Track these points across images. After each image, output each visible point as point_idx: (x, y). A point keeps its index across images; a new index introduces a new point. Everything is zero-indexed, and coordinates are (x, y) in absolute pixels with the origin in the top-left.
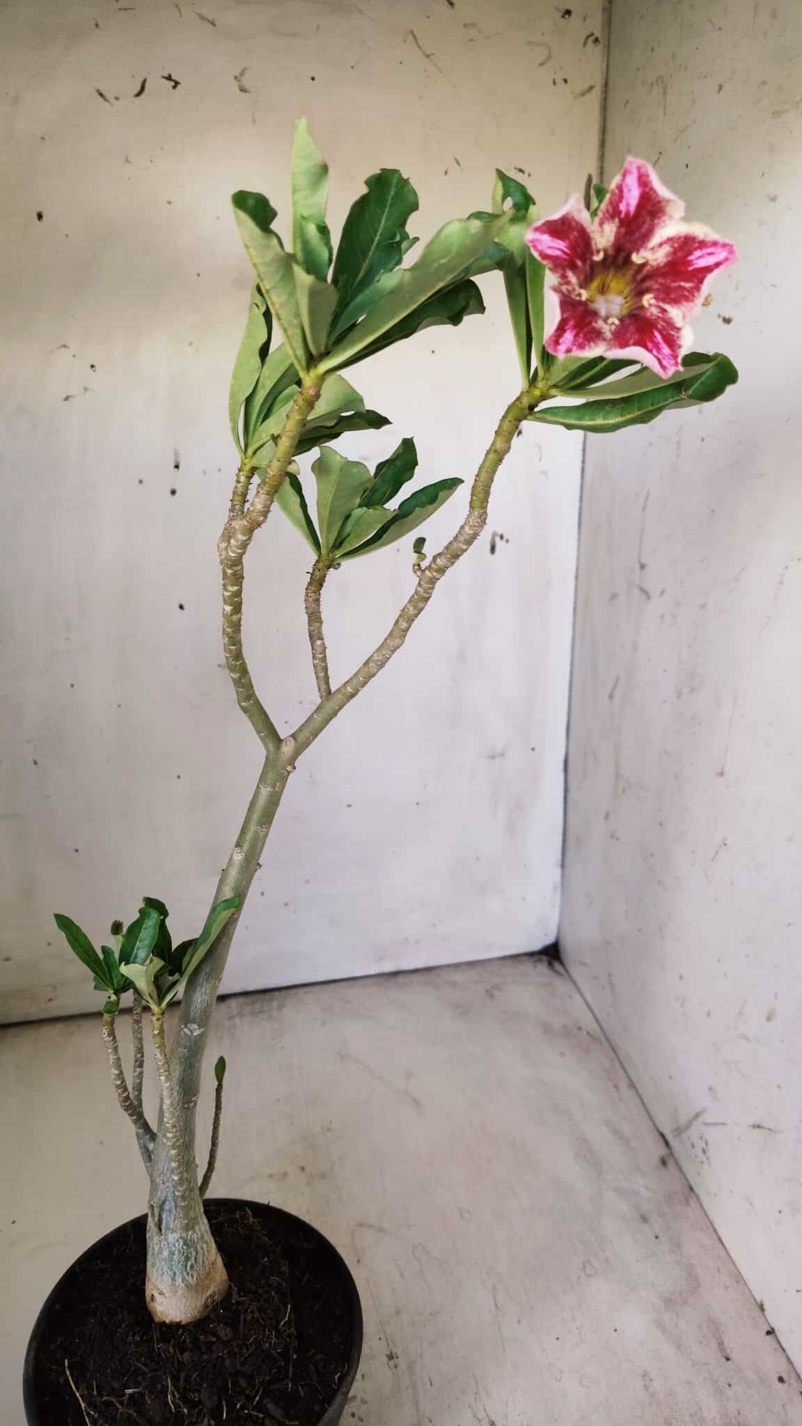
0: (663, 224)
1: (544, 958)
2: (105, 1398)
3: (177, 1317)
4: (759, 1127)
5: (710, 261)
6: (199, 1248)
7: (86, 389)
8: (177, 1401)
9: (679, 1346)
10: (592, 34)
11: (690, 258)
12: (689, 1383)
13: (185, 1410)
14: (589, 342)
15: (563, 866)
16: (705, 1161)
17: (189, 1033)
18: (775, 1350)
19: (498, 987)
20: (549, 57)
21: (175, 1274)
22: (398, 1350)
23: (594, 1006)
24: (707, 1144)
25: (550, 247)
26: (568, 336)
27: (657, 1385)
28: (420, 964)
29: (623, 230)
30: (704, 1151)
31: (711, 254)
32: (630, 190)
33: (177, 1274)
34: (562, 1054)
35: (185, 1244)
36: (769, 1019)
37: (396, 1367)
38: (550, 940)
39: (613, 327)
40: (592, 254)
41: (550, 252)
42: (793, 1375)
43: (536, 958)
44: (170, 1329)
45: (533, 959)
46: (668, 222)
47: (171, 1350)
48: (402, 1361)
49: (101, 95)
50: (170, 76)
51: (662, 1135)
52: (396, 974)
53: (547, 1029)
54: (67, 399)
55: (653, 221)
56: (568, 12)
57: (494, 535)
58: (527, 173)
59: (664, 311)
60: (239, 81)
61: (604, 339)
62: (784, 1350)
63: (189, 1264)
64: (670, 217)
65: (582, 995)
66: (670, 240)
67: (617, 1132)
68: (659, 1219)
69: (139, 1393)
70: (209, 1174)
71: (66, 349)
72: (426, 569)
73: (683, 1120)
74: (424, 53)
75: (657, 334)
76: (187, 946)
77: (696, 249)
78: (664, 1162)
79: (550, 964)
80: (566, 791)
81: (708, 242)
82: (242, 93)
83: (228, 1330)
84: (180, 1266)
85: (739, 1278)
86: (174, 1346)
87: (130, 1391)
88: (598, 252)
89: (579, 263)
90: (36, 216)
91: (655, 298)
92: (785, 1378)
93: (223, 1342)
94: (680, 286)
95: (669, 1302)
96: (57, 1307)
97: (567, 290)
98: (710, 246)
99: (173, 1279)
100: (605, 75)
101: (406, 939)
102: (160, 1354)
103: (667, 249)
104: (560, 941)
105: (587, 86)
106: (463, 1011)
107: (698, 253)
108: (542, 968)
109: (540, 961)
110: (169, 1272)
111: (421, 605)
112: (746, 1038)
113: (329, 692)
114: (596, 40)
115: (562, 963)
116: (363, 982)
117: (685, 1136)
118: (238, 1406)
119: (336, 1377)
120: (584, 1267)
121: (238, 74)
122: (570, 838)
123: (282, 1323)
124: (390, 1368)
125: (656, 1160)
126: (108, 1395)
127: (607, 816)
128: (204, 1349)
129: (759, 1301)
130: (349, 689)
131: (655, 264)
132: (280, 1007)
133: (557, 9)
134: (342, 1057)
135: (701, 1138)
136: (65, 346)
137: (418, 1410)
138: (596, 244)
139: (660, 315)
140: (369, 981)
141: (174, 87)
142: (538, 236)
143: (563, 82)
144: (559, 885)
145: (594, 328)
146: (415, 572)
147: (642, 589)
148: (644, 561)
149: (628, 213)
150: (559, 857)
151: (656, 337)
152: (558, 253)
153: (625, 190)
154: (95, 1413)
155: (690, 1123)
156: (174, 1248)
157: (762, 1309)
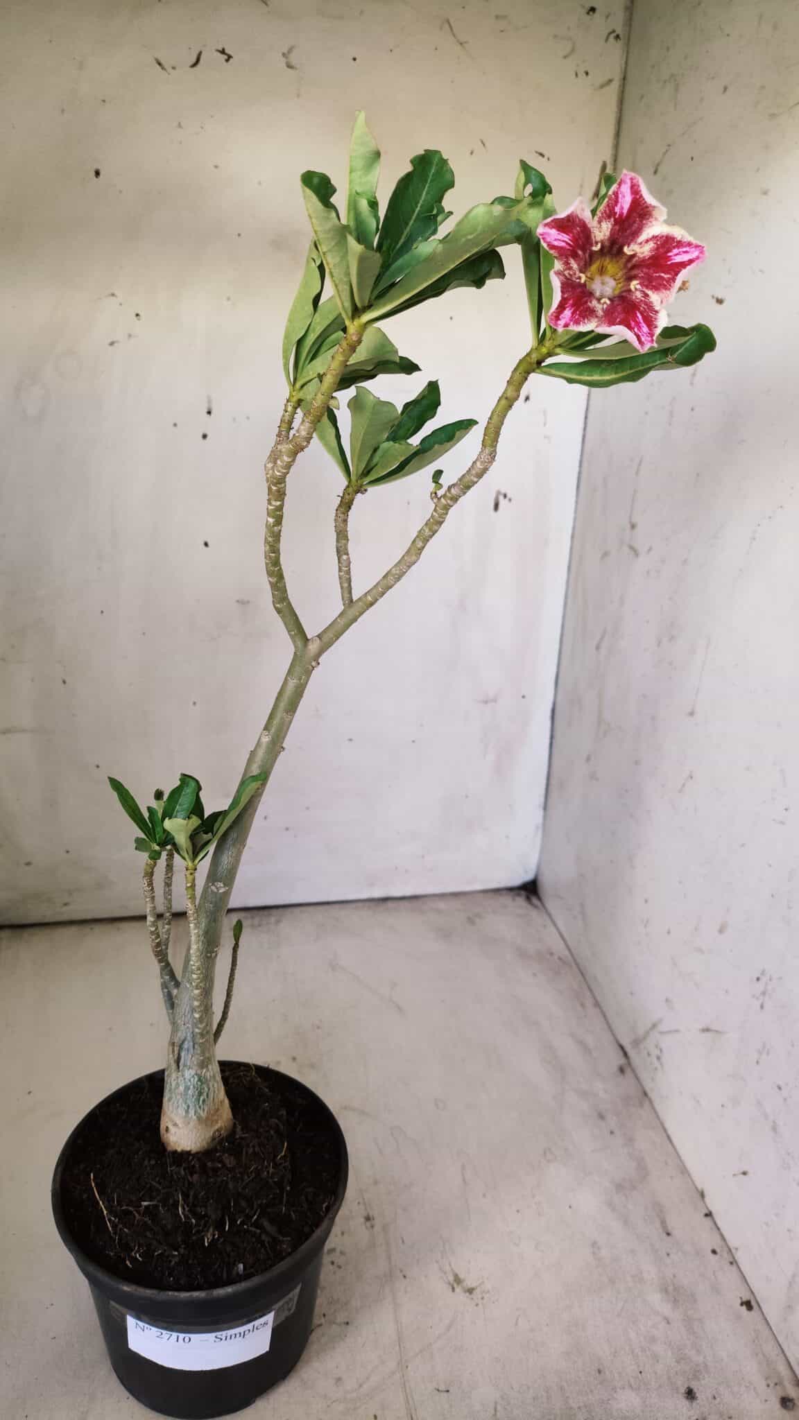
0: (650, 224)
1: (523, 893)
2: (124, 1208)
3: (187, 1146)
4: (708, 1030)
5: (685, 258)
6: (211, 1086)
7: (130, 336)
8: (187, 1213)
9: (626, 1222)
10: (614, 31)
11: (670, 254)
12: (633, 1251)
13: (194, 1221)
14: (584, 319)
15: (545, 808)
16: (659, 1066)
17: (216, 890)
18: (711, 1229)
19: (478, 915)
20: (573, 50)
21: (188, 1107)
22: (374, 1213)
23: (565, 935)
24: (661, 1051)
25: (556, 240)
26: (567, 313)
27: (604, 1252)
28: (408, 892)
29: (617, 227)
30: (658, 1058)
31: (686, 252)
32: (624, 196)
33: (191, 1107)
34: (535, 975)
35: (200, 1080)
36: (721, 931)
37: (372, 1227)
38: (529, 877)
39: (605, 306)
40: (592, 245)
41: (556, 243)
42: (726, 1249)
43: (517, 892)
44: (182, 1157)
45: (512, 893)
46: (654, 223)
47: (183, 1172)
48: (378, 1223)
49: (160, 64)
50: (223, 49)
51: (622, 1048)
52: (385, 900)
53: (522, 954)
54: (112, 344)
55: (641, 221)
56: (593, 10)
57: (499, 493)
58: (546, 157)
59: (646, 295)
60: (287, 58)
61: (597, 317)
62: (718, 1229)
63: (201, 1099)
64: (656, 219)
65: (555, 925)
66: (654, 237)
67: (582, 1044)
68: (615, 1118)
69: (153, 1205)
70: (222, 1023)
71: (114, 298)
72: (441, 497)
73: (641, 1031)
74: (458, 41)
75: (639, 315)
76: (215, 816)
77: (674, 248)
78: (622, 1070)
79: (528, 899)
80: (552, 737)
81: (685, 242)
82: (289, 70)
83: (232, 1158)
84: (194, 1100)
85: (684, 1171)
86: (184, 1169)
87: (146, 1203)
88: (597, 243)
89: (580, 252)
90: (94, 173)
91: (640, 284)
92: (718, 1250)
93: (227, 1168)
94: (660, 277)
95: (619, 1187)
96: (79, 1141)
97: (569, 274)
98: (686, 246)
99: (187, 1112)
100: (623, 71)
101: (396, 868)
102: (172, 1175)
103: (651, 245)
104: (540, 878)
105: (606, 79)
106: (445, 934)
107: (676, 251)
108: (521, 901)
109: (519, 895)
110: (184, 1105)
111: (436, 528)
112: (700, 951)
113: (351, 601)
114: (617, 37)
115: (539, 899)
116: (353, 905)
117: (642, 1046)
118: (238, 1222)
119: (324, 1206)
120: (545, 1153)
121: (286, 51)
122: (553, 782)
123: (279, 1157)
124: (367, 1228)
125: (615, 1069)
126: (127, 1206)
127: (588, 759)
128: (211, 1174)
129: (700, 1190)
130: (369, 598)
131: (641, 256)
132: (278, 922)
133: (583, 7)
134: (333, 967)
135: (656, 1046)
136: (113, 295)
137: (390, 1263)
138: (595, 237)
139: (643, 299)
140: (360, 904)
141: (227, 60)
142: (547, 230)
143: (584, 75)
144: (540, 826)
145: (589, 307)
146: (432, 499)
147: (632, 548)
148: (634, 520)
149: (621, 214)
150: (542, 799)
151: (638, 318)
152: (563, 244)
153: (620, 196)
154: (115, 1219)
155: (647, 1033)
156: (189, 1084)
157: (702, 1195)
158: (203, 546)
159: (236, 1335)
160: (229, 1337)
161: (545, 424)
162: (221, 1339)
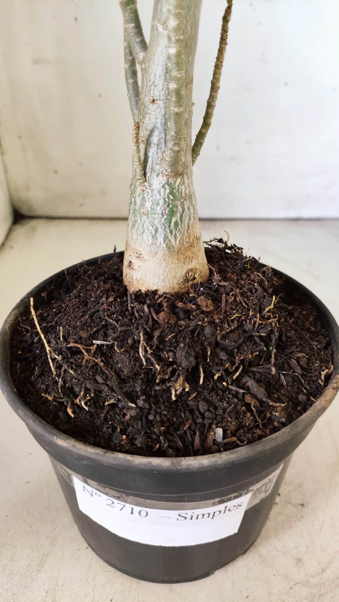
2: (71, 345)
8: (149, 356)
13: (158, 367)
21: (156, 231)
33: (160, 230)
35: (171, 193)
47: (146, 309)
63: (173, 220)
69: (107, 345)
83: (210, 302)
84: (163, 220)
86: (149, 307)
87: (99, 342)
93: (203, 312)
99: (154, 237)
102: (133, 313)
110: (150, 228)
118: (216, 377)
126: (76, 342)
128: (182, 315)
154: (60, 357)
156: (158, 196)
159: (203, 515)
160: (194, 517)
162: (186, 518)
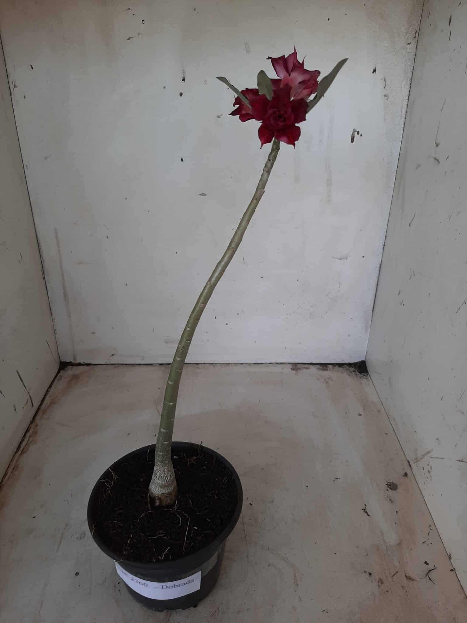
4: (462, 461)
15: (372, 321)
16: (428, 477)
18: (454, 579)
19: (330, 378)
23: (380, 394)
24: (431, 467)
27: (385, 586)
30: (429, 472)
42: (463, 594)
45: (351, 367)
51: (409, 462)
54: (129, 39)
57: (354, 131)
62: (459, 580)
65: (375, 388)
71: (129, 11)
73: (420, 454)
78: (406, 474)
79: (359, 371)
85: (439, 540)
104: (367, 360)
115: (367, 372)
117: (420, 463)
125: (402, 473)
127: (400, 293)
129: (448, 554)
135: (428, 465)
136: (129, 9)
147: (435, 159)
148: (437, 142)
155: (423, 456)
157: (450, 558)
158: (181, 161)
161: (385, 88)
